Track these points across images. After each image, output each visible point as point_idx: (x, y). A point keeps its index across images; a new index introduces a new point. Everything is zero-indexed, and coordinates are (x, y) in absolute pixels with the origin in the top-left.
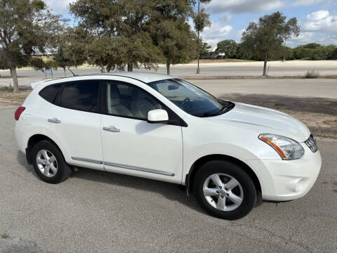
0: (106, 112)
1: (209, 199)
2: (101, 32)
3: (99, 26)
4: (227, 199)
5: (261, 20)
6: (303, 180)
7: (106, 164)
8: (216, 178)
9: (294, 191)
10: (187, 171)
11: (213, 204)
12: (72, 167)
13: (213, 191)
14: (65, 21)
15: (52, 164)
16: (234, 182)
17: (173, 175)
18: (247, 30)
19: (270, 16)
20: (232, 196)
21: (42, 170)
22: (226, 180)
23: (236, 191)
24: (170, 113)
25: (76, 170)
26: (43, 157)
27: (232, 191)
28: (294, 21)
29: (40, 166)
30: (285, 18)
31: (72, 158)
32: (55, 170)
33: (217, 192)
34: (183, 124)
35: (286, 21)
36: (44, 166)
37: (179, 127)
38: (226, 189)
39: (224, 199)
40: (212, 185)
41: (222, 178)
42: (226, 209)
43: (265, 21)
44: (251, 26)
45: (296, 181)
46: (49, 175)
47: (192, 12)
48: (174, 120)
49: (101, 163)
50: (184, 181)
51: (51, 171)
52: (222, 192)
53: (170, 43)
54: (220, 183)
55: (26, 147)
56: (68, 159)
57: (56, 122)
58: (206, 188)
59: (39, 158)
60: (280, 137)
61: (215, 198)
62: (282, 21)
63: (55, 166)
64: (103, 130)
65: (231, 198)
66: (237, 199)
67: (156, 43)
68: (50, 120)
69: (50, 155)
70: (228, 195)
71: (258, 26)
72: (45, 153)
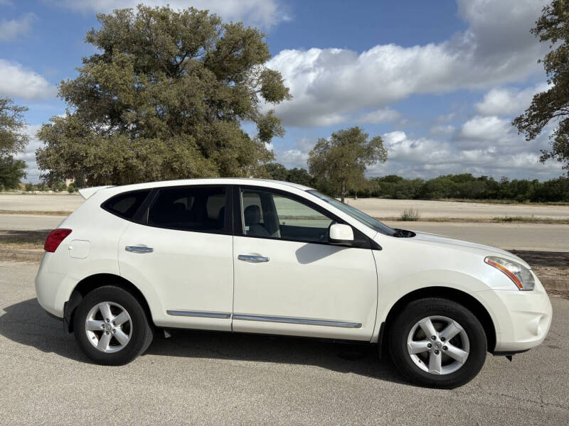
1: (415, 359)
2: (104, 132)
3: (102, 121)
5: (334, 136)
6: (543, 318)
8: (427, 324)
9: (536, 334)
10: (383, 318)
11: (422, 366)
12: (158, 331)
13: (423, 344)
15: (118, 329)
17: (359, 326)
18: (315, 148)
19: (346, 132)
20: (452, 349)
21: (95, 342)
25: (167, 335)
27: (450, 342)
28: (378, 142)
29: (90, 335)
30: (366, 136)
31: (168, 312)
32: (124, 338)
33: (430, 346)
34: (374, 246)
35: (369, 140)
37: (369, 251)
38: (443, 339)
39: (439, 357)
40: (419, 336)
41: (435, 323)
43: (339, 139)
44: (321, 144)
45: (537, 319)
46: (108, 349)
48: (361, 241)
49: (228, 316)
51: (114, 342)
52: (437, 344)
54: (432, 329)
55: (66, 299)
58: (410, 342)
59: (90, 319)
61: (425, 357)
62: (362, 140)
64: (239, 259)
65: (451, 352)
66: (460, 354)
67: (206, 155)
68: (131, 249)
69: (116, 311)
70: (446, 348)
71: (330, 144)
72: (106, 308)
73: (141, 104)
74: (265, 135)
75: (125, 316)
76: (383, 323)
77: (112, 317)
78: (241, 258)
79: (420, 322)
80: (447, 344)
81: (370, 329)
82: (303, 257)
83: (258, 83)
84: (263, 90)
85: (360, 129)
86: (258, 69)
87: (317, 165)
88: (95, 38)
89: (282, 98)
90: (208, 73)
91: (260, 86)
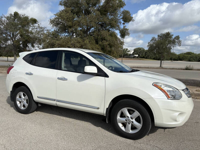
0: (60, 69)
1: (120, 125)
2: (66, 36)
3: (65, 32)
4: (132, 125)
5: (159, 36)
6: (181, 114)
7: (58, 101)
8: (125, 111)
9: (176, 121)
10: (107, 106)
11: (123, 128)
12: (37, 103)
13: (123, 119)
15: (25, 101)
16: (137, 114)
17: (98, 108)
18: (151, 41)
19: (164, 34)
20: (136, 123)
21: (19, 105)
22: (131, 112)
23: (138, 120)
24: (99, 69)
25: (39, 105)
26: (20, 97)
27: (135, 119)
28: (178, 38)
29: (18, 103)
30: (173, 35)
31: (38, 97)
32: (27, 105)
33: (126, 120)
34: (106, 76)
35: (173, 37)
36: (20, 102)
37: (103, 78)
38: (132, 118)
39: (130, 125)
40: (122, 115)
41: (129, 111)
42: (131, 132)
43: (161, 37)
44: (153, 39)
45: (177, 114)
46: (22, 108)
47: (119, 27)
48: (101, 73)
49: (54, 100)
50: (105, 112)
51: (24, 106)
52: (129, 120)
53: (106, 43)
54: (128, 114)
55: (11, 90)
56: (35, 98)
57: (31, 74)
58: (118, 117)
59: (18, 97)
60: (166, 86)
61: (124, 125)
62: (171, 37)
63: (27, 103)
64: (58, 79)
65: (134, 124)
68: (27, 74)
69: (24, 95)
70: (133, 122)
71: (157, 39)
72: (22, 94)
73: (75, 25)
74: (123, 35)
75: (27, 97)
76: (107, 109)
77: (23, 97)
78: (58, 78)
79: (122, 109)
80: (134, 120)
82: (79, 79)
83: (121, 15)
84: (123, 18)
85: (170, 33)
86: (122, 10)
87: (151, 48)
88: (62, 3)
89: (130, 21)
91: (121, 17)
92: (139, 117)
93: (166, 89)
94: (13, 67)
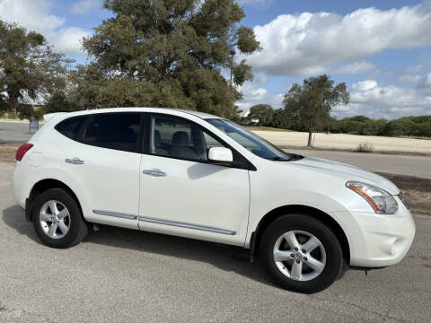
0: (148, 152)
1: (280, 266)
2: (117, 76)
3: (116, 68)
4: (304, 264)
5: (305, 82)
6: (399, 240)
7: (142, 219)
8: (291, 237)
9: (390, 254)
10: (253, 228)
11: (285, 272)
12: (90, 225)
13: (287, 254)
14: (68, 61)
15: (62, 221)
16: (314, 242)
17: (234, 233)
18: (290, 92)
19: (316, 79)
20: (311, 260)
21: (46, 230)
22: (302, 240)
23: (316, 254)
25: (96, 229)
26: (49, 211)
27: (311, 254)
28: (342, 87)
29: (44, 224)
30: (333, 82)
31: (94, 211)
32: (65, 229)
33: (292, 255)
34: (251, 167)
35: (334, 85)
36: (49, 223)
37: (245, 172)
38: (304, 251)
39: (300, 265)
40: (285, 246)
41: (298, 236)
42: (302, 278)
43: (310, 84)
44: (295, 88)
45: (392, 241)
46: (55, 236)
48: (240, 162)
49: (135, 218)
50: (248, 241)
51: (59, 231)
52: (298, 255)
54: (296, 243)
55: (27, 196)
56: (88, 214)
57: (77, 162)
58: (276, 251)
59: (43, 212)
60: (371, 187)
61: (288, 265)
62: (329, 85)
63: (66, 223)
64: (144, 173)
65: (309, 263)
66: (318, 265)
67: (187, 94)
68: (68, 161)
69: (60, 208)
70: (306, 259)
71: (302, 89)
72: (54, 205)
73: (139, 55)
74: (239, 80)
75: (66, 212)
76: (253, 233)
77: (57, 212)
79: (285, 234)
80: (308, 255)
81: (243, 237)
82: (193, 174)
83: (235, 38)
84: (239, 43)
85: (327, 76)
86: (238, 25)
87: (291, 105)
88: (109, 5)
89: (253, 49)
90: (191, 30)
91: (236, 41)
92: (318, 248)
93: (371, 193)
94: (32, 146)
